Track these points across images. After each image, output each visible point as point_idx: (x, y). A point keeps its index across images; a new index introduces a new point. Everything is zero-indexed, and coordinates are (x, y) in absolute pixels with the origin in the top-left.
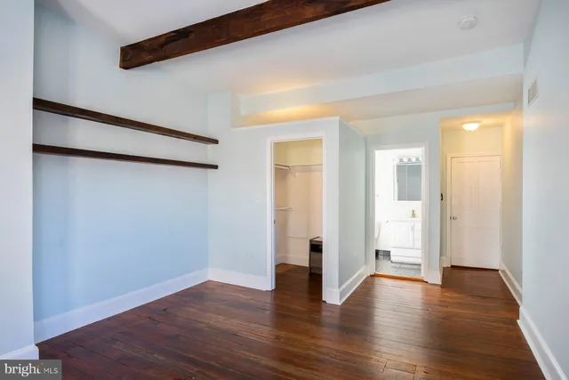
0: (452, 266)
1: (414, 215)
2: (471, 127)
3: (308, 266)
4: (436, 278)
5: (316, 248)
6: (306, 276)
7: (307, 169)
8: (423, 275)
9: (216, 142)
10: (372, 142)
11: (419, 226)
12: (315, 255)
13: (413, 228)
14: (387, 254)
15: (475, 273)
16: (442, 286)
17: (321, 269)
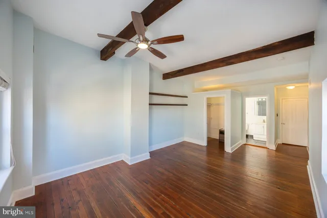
0: (283, 144)
1: (264, 122)
2: (291, 87)
3: (218, 138)
4: (273, 147)
5: (222, 133)
6: (218, 142)
7: (218, 105)
8: (267, 146)
9: (187, 97)
10: (244, 95)
11: (265, 126)
12: (221, 135)
13: (263, 127)
14: (252, 137)
15: (294, 147)
16: (276, 151)
17: (224, 140)
